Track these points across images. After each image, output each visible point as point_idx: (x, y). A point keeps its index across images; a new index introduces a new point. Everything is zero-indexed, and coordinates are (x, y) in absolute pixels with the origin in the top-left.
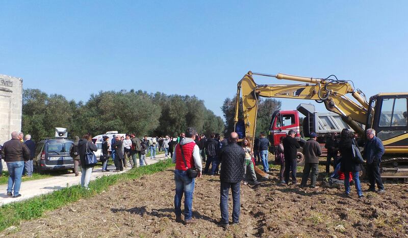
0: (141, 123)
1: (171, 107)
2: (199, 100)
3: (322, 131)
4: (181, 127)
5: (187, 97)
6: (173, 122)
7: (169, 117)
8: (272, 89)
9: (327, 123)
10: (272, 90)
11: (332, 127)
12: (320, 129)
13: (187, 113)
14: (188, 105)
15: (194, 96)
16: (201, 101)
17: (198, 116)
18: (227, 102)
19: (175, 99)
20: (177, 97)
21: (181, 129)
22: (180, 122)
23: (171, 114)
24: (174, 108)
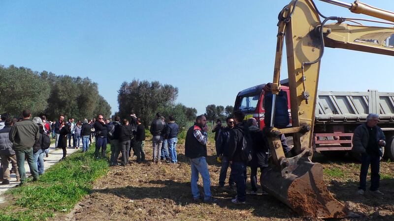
0: (26, 103)
1: (60, 88)
2: (92, 82)
3: (323, 116)
4: (72, 111)
5: (78, 78)
6: (62, 105)
7: (59, 99)
8: (350, 28)
9: (328, 106)
10: (350, 32)
11: (335, 112)
12: (320, 113)
13: (79, 95)
14: (80, 86)
15: (87, 78)
16: (94, 83)
17: (91, 99)
18: (124, 85)
19: (65, 80)
20: (67, 77)
21: (71, 113)
22: (71, 105)
23: (60, 96)
24: (65, 89)
